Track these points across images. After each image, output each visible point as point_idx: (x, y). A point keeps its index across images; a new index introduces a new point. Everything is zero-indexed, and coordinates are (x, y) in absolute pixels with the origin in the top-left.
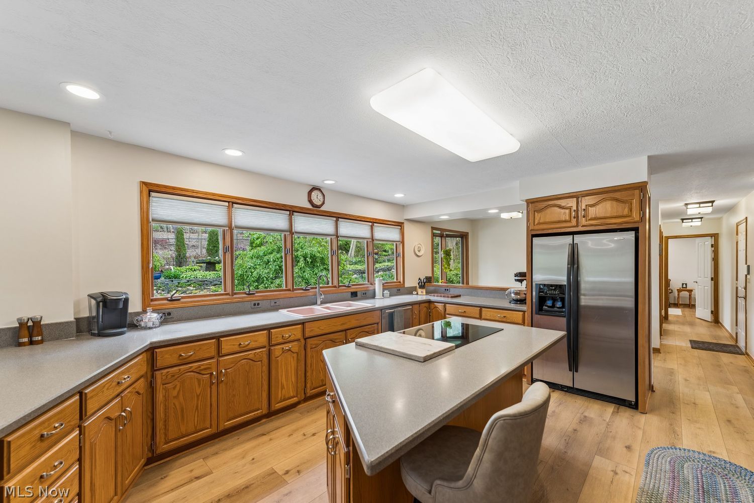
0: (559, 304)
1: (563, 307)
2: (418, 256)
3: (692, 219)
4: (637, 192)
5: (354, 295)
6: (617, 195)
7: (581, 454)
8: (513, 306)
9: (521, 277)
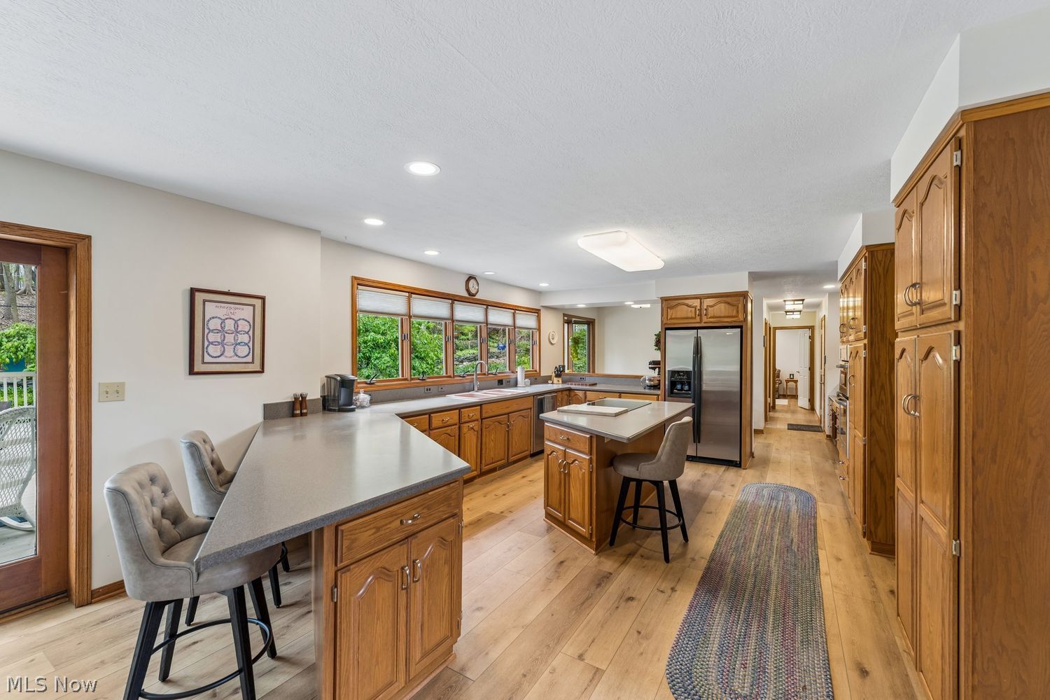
0: (686, 388)
1: (690, 390)
2: (552, 344)
3: (793, 312)
4: (742, 298)
5: (500, 382)
6: (729, 299)
7: (704, 491)
8: (647, 391)
9: (655, 365)
